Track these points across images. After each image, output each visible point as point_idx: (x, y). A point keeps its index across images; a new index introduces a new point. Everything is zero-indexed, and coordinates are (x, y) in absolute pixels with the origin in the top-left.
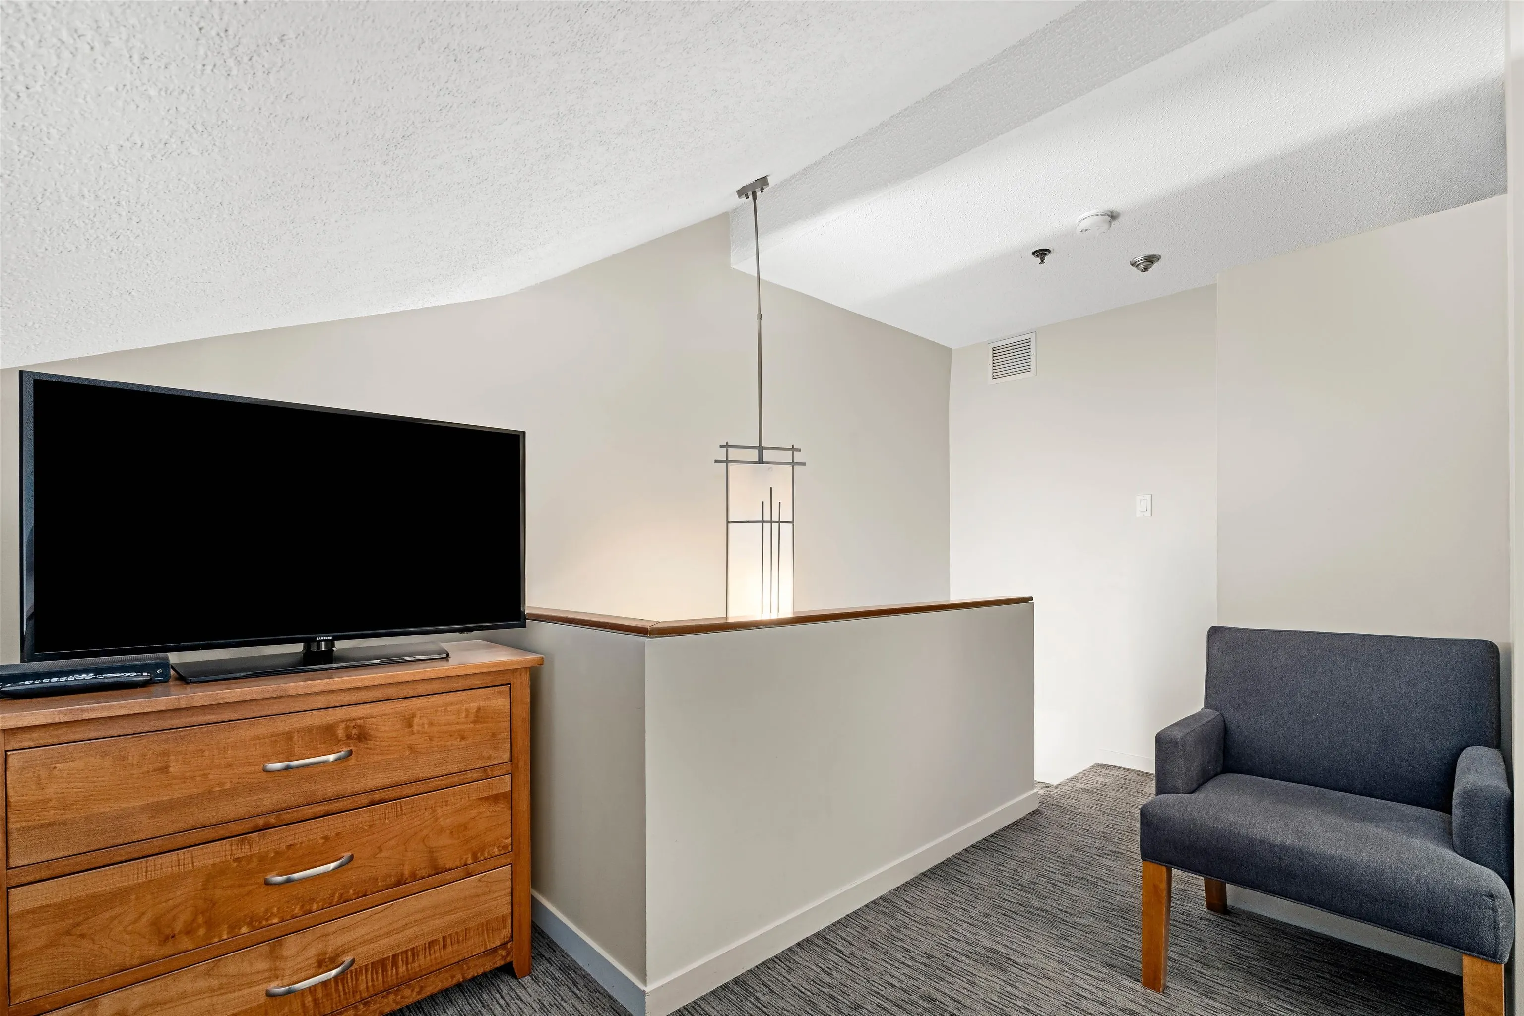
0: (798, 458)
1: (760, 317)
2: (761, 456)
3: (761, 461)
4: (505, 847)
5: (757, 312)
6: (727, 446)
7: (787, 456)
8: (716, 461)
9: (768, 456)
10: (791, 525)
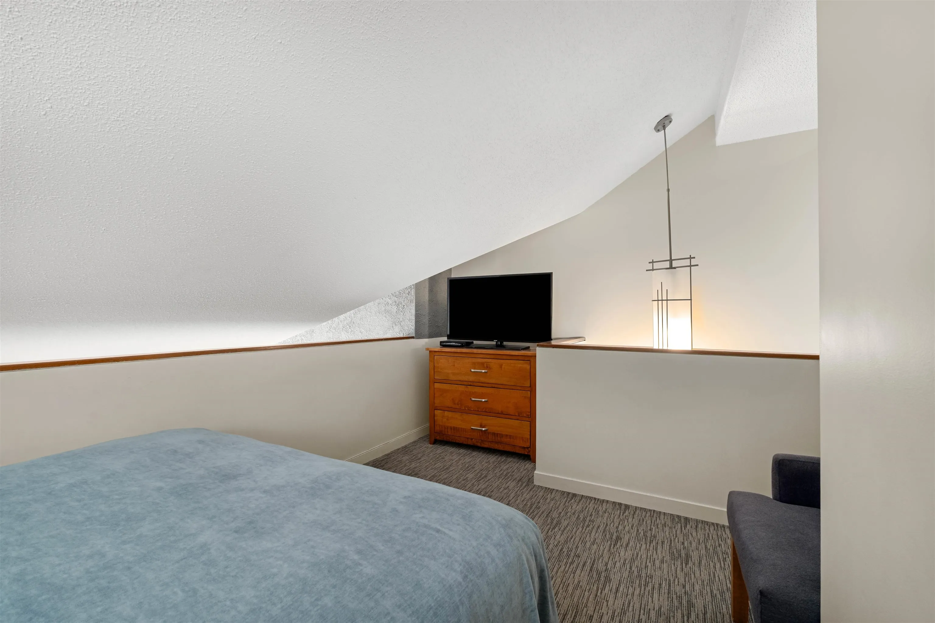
0: (694, 262)
1: (668, 190)
2: (671, 264)
3: (671, 267)
4: (528, 415)
5: (667, 188)
6: (653, 262)
7: (687, 262)
8: (647, 270)
9: (675, 264)
10: (690, 301)
